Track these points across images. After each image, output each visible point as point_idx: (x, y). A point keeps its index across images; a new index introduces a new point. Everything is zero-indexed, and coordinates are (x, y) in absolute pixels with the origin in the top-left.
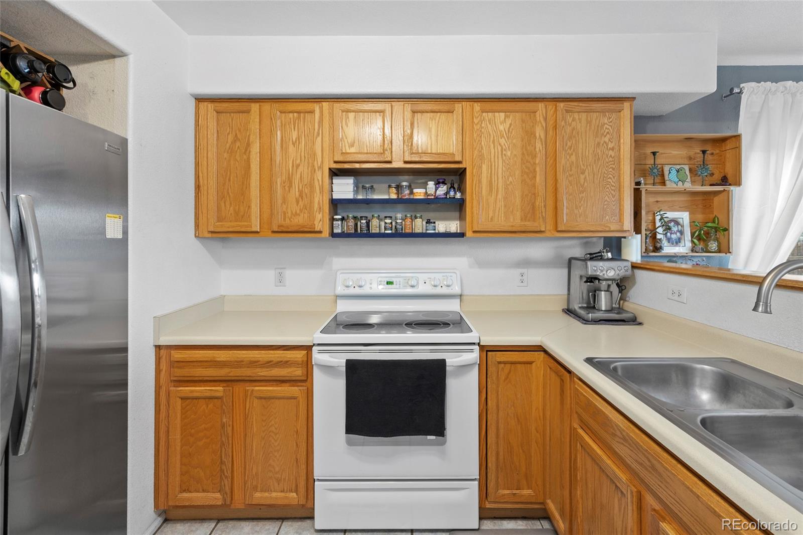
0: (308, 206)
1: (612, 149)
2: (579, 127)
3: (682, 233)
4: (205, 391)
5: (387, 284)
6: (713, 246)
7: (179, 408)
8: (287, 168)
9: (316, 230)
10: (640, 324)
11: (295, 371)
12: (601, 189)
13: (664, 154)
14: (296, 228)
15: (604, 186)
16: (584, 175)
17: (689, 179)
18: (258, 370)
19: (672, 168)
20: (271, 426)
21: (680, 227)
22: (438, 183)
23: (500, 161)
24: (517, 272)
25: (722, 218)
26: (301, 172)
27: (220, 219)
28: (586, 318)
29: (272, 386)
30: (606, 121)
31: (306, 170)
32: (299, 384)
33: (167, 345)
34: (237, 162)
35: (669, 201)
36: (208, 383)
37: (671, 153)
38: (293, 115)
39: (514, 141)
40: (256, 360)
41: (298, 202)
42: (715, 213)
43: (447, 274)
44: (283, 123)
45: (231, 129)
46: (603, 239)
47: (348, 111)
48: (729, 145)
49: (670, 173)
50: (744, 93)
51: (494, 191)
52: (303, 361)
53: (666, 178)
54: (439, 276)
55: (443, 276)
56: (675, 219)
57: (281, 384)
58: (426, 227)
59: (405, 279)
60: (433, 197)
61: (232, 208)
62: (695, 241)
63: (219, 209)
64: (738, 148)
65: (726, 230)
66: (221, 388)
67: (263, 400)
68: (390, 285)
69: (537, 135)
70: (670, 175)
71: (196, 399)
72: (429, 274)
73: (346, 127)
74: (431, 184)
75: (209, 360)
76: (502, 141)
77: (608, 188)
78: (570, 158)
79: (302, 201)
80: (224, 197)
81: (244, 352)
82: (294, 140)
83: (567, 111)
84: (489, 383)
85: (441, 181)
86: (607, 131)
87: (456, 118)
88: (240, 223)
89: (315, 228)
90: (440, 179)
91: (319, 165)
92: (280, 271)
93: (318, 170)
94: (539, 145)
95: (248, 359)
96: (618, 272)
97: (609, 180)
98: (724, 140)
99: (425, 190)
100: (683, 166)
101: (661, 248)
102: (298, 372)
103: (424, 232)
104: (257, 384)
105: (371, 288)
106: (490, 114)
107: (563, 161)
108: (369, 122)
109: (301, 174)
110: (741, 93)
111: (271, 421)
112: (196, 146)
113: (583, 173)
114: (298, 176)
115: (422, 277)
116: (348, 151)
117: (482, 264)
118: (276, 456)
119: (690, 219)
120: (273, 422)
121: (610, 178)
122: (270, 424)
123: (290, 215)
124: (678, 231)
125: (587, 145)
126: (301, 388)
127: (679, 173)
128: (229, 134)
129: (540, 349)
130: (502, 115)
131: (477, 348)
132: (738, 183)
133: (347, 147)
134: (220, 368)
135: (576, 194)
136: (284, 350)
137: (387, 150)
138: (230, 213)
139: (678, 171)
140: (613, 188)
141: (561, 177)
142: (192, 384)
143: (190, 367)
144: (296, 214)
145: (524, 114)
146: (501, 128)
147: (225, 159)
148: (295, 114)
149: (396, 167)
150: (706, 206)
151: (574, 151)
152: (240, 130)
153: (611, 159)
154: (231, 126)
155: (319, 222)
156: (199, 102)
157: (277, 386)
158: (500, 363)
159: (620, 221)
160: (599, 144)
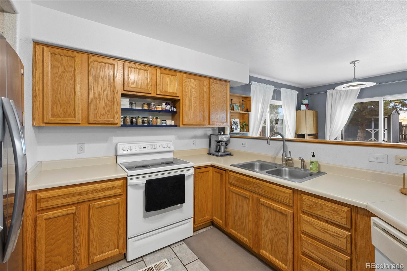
0: (110, 111)
1: (225, 98)
2: (216, 89)
3: (238, 126)
4: (63, 211)
5: (143, 148)
6: (245, 130)
7: (44, 225)
8: (98, 91)
9: (115, 123)
10: (233, 155)
11: (117, 191)
12: (222, 111)
14: (104, 122)
17: (239, 109)
18: (97, 194)
20: (105, 220)
21: (237, 124)
22: (166, 104)
23: (192, 98)
24: (192, 141)
25: (247, 121)
26: (106, 94)
27: (53, 115)
28: (218, 155)
29: (104, 200)
30: (223, 88)
31: (109, 93)
32: (119, 197)
33: (33, 191)
34: (65, 84)
35: (235, 116)
36: (64, 207)
37: (235, 100)
38: (102, 64)
39: (197, 91)
40: (96, 188)
41: (104, 109)
42: (245, 120)
43: (168, 142)
44: (96, 67)
45: (61, 65)
46: (218, 128)
47: (131, 67)
48: (248, 99)
51: (190, 109)
52: (122, 185)
53: (234, 108)
54: (165, 143)
55: (167, 143)
56: (236, 121)
57: (109, 199)
58: (162, 122)
59: (151, 146)
60: (165, 110)
61: (61, 110)
62: (241, 128)
63: (52, 110)
64: (250, 101)
65: (248, 125)
66: (74, 208)
67: (100, 209)
68: (145, 149)
69: (204, 89)
71: (56, 217)
72: (162, 143)
73: (130, 75)
74: (164, 104)
75: (66, 193)
76: (193, 90)
79: (107, 108)
80: (56, 103)
81: (88, 186)
82: (102, 77)
83: (213, 83)
84: (196, 181)
85: (168, 103)
86: (223, 91)
87: (178, 79)
88: (68, 119)
89: (114, 122)
90: (167, 102)
91: (117, 91)
92: (81, 145)
93: (116, 94)
94: (205, 94)
95: (91, 189)
96: (227, 139)
97: (224, 108)
98: (247, 98)
99: (161, 107)
100: (238, 104)
101: (233, 131)
102: (119, 191)
103: (161, 124)
104: (96, 201)
105: (136, 151)
106: (189, 79)
107: (212, 100)
108: (142, 75)
109: (106, 95)
110: (251, 84)
111: (104, 218)
112: (33, 71)
113: (217, 105)
114: (105, 95)
115: (158, 144)
116: (131, 86)
117: (180, 138)
118: (107, 235)
119: (240, 121)
120: (105, 218)
122: (104, 219)
123: (99, 115)
125: (218, 95)
126: (120, 198)
128: (59, 67)
129: (212, 166)
130: (193, 80)
131: (193, 168)
132: (250, 111)
133: (131, 85)
134: (73, 197)
135: (215, 112)
136: (111, 182)
137: (149, 88)
138: (60, 113)
139: (237, 106)
140: (225, 111)
141: (211, 105)
142: (52, 210)
143: (53, 200)
144: (103, 115)
145: (200, 81)
146: (193, 85)
147: (57, 81)
148: (103, 64)
149: (153, 96)
150: (243, 118)
151: (214, 97)
152: (67, 66)
154: (61, 63)
155: (117, 119)
156: (36, 44)
157: (107, 200)
158: (199, 173)
159: (227, 122)
160: (221, 95)
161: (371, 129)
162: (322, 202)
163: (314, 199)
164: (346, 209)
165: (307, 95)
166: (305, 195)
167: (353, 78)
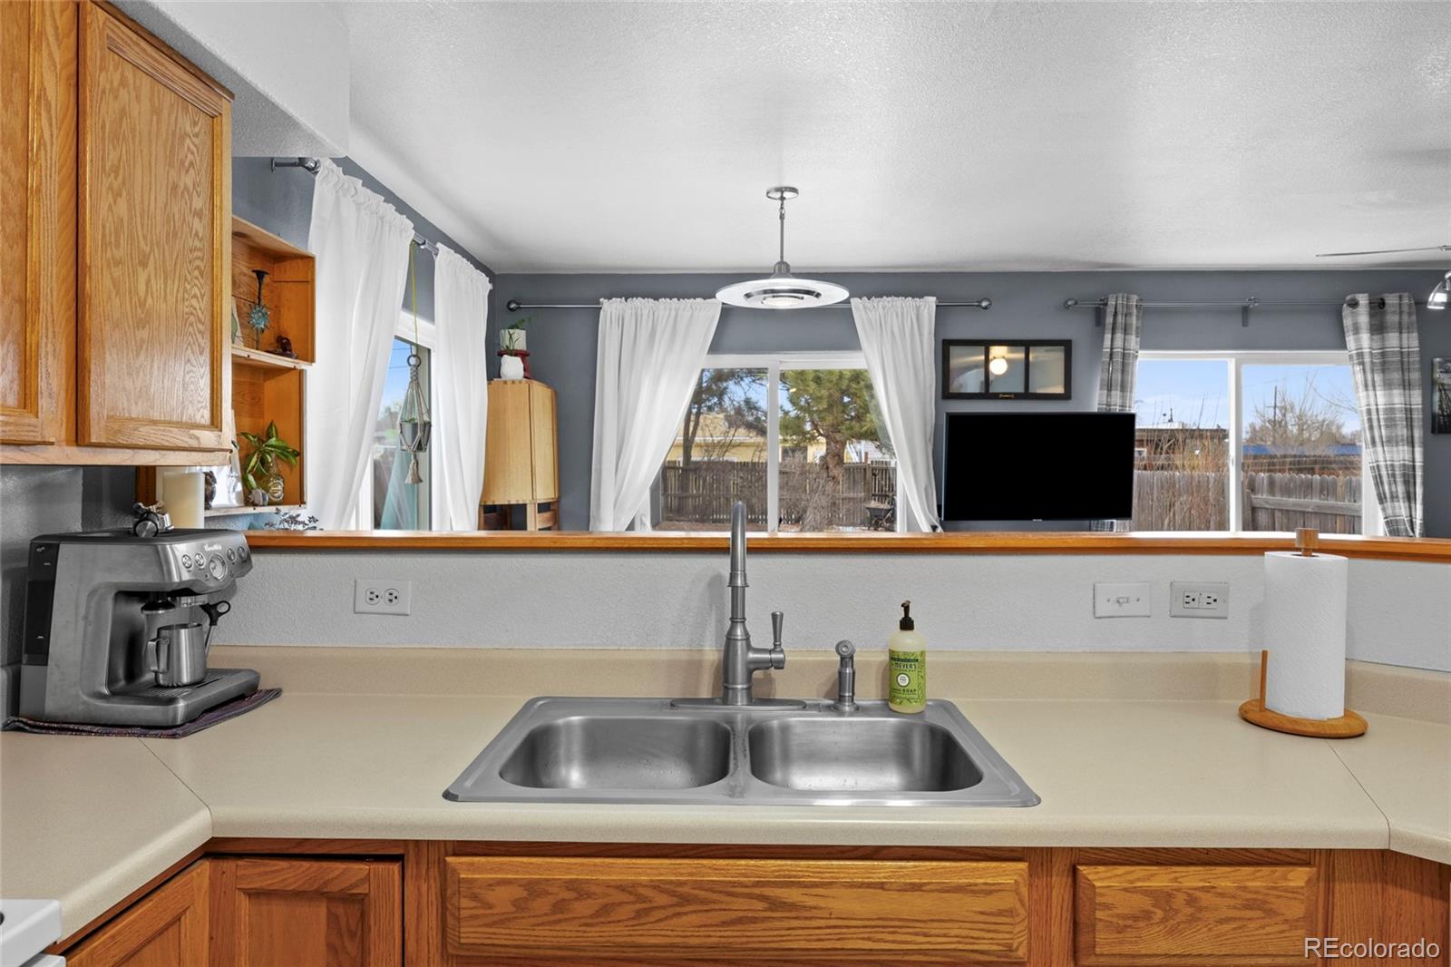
1: (200, 215)
2: (135, 112)
6: (278, 489)
10: (279, 693)
12: (180, 324)
15: (186, 316)
16: (146, 271)
17: (239, 331)
25: (284, 426)
30: (188, 128)
42: (274, 417)
48: (290, 271)
50: (318, 175)
62: (251, 478)
64: (308, 283)
65: (296, 453)
77: (191, 324)
78: (115, 202)
83: (109, 47)
86: (190, 157)
96: (229, 565)
97: (194, 302)
98: (277, 258)
113: (143, 263)
121: (195, 296)
125: (153, 180)
132: (309, 355)
135: (129, 328)
140: (201, 327)
150: (254, 398)
151: (124, 183)
153: (197, 244)
159: (215, 423)
160: (175, 187)
162: (1192, 878)
163: (1152, 875)
164: (1298, 877)
165: (513, 306)
166: (1101, 868)
167: (779, 260)
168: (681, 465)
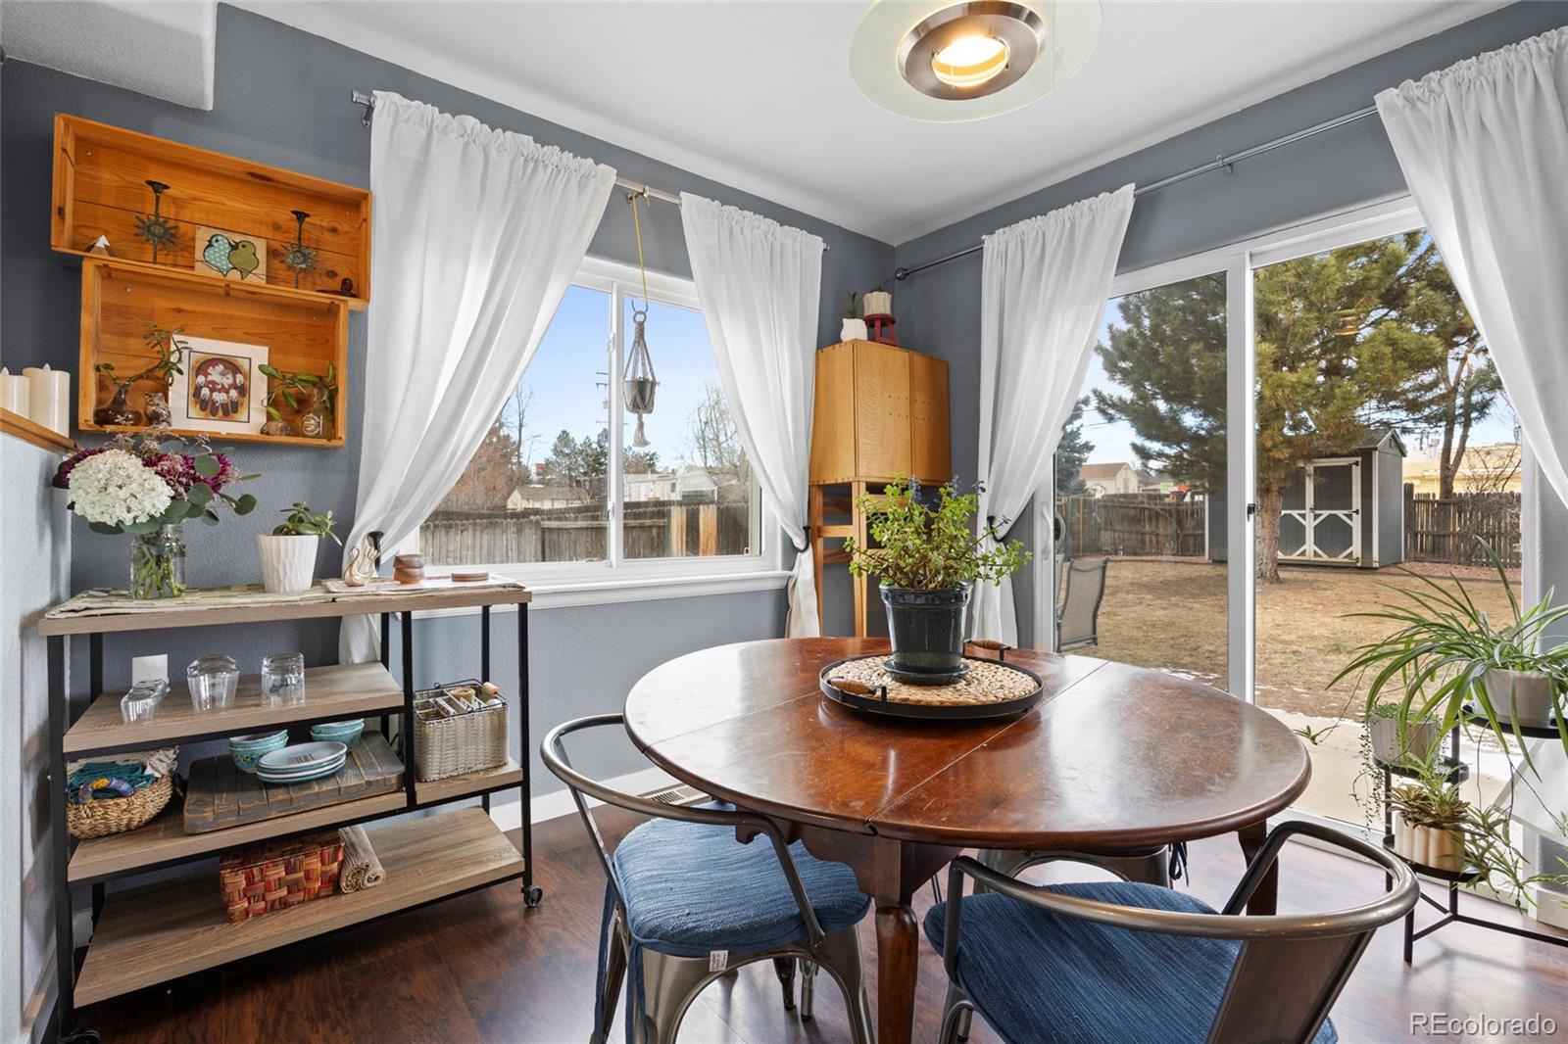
3: (243, 390)
6: (311, 423)
13: (203, 200)
19: (220, 238)
21: (240, 378)
35: (213, 316)
37: (224, 204)
49: (210, 245)
56: (230, 359)
62: (278, 412)
64: (367, 221)
70: (210, 251)
100: (250, 239)
124: (234, 386)
127: (237, 252)
132: (365, 296)
150: (315, 340)
161: (1304, 509)
165: (899, 273)
168: (1437, 498)
